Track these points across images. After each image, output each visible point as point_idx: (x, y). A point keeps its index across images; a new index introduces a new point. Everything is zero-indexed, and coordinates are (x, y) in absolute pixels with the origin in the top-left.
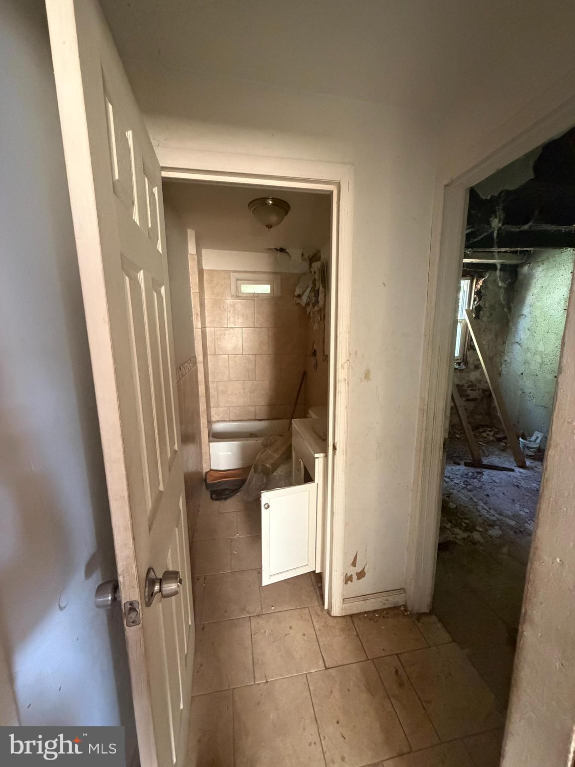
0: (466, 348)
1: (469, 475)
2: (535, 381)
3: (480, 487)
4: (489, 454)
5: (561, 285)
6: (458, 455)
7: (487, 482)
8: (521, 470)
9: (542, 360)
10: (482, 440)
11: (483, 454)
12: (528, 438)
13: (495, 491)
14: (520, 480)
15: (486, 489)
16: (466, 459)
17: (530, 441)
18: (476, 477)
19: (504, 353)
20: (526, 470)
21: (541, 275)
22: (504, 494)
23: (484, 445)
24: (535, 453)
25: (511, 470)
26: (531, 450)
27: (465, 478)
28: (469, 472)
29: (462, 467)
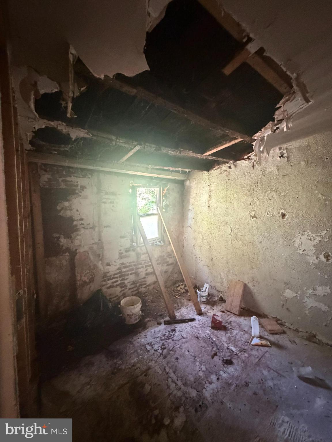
0: (162, 231)
1: (166, 336)
2: (201, 250)
3: (173, 348)
4: (181, 306)
5: (205, 192)
6: (161, 313)
7: (178, 340)
8: (199, 317)
9: (203, 237)
10: (177, 294)
11: (177, 307)
12: (201, 289)
13: (183, 350)
14: (199, 329)
15: (177, 349)
16: (166, 317)
17: (203, 292)
18: (171, 337)
19: (183, 233)
20: (202, 317)
21: (195, 187)
22: (188, 351)
23: (179, 297)
24: (207, 299)
25: (193, 320)
26: (204, 298)
27: (163, 340)
28: (167, 331)
29: (163, 327)
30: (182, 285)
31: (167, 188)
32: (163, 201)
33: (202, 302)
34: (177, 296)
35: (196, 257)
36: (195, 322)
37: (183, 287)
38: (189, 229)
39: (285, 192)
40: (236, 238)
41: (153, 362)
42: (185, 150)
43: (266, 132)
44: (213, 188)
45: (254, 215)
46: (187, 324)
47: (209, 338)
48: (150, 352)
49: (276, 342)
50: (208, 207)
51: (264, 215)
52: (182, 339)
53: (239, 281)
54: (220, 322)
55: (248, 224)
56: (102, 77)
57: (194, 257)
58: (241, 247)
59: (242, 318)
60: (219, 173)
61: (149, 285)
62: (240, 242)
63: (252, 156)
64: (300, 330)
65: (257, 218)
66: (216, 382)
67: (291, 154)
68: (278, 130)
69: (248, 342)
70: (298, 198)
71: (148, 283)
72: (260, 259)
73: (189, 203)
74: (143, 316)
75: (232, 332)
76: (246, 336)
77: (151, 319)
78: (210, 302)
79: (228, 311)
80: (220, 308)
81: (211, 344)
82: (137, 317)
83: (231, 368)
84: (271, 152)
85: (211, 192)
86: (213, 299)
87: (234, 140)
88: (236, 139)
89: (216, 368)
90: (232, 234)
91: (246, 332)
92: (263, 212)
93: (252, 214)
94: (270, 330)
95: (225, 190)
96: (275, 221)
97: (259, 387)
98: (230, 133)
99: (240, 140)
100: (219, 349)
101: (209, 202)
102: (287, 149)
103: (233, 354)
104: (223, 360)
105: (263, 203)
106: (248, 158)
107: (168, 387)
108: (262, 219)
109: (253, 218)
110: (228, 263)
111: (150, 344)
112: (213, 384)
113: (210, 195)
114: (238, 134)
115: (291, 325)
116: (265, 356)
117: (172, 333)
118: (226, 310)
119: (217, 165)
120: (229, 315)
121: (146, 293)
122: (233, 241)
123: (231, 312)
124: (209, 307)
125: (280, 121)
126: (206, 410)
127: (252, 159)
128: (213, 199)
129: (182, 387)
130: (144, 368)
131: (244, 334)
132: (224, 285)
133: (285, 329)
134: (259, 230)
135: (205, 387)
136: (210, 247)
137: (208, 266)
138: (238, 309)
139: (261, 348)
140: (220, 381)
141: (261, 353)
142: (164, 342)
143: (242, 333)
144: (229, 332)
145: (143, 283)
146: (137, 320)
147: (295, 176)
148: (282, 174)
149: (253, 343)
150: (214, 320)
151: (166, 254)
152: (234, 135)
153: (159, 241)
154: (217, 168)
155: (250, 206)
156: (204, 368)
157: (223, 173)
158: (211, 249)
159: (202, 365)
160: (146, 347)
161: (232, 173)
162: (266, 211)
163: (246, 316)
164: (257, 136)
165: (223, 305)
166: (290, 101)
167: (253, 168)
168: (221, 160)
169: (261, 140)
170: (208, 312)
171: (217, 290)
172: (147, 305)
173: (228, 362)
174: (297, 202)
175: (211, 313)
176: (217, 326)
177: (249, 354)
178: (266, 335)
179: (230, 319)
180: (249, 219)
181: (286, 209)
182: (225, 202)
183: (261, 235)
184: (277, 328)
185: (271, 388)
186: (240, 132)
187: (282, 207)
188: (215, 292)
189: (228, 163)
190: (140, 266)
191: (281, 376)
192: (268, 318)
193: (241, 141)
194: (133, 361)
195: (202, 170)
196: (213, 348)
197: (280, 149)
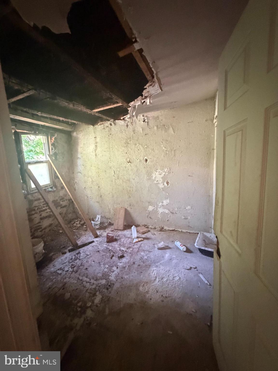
0: (54, 178)
1: (73, 259)
2: (91, 190)
3: (81, 264)
4: (80, 236)
5: (92, 143)
6: (63, 246)
7: (84, 258)
8: (97, 239)
9: (92, 180)
10: (75, 228)
11: (77, 238)
12: (95, 219)
13: (90, 262)
14: (98, 246)
15: (84, 264)
16: (69, 247)
17: (96, 221)
18: (77, 258)
19: (74, 178)
20: (99, 238)
21: (82, 138)
22: (94, 261)
23: (76, 231)
24: (100, 226)
25: (93, 242)
26: (98, 225)
27: (71, 262)
28: (72, 256)
29: (68, 255)
30: (77, 221)
31: (54, 137)
32: (52, 149)
33: (97, 229)
34: (74, 231)
35: (88, 197)
36: (94, 243)
37: (78, 223)
38: (79, 174)
39: (146, 145)
40: (118, 178)
41: (67, 279)
42: (78, 104)
43: (137, 103)
44: (98, 140)
45: (129, 160)
46: (88, 246)
47: (107, 249)
48: (62, 274)
49: (146, 237)
50: (95, 156)
51: (136, 161)
52: (86, 256)
53: (122, 207)
54: (113, 237)
55: (125, 167)
56: (32, 24)
57: (86, 197)
58: (122, 184)
59: (126, 231)
60: (103, 128)
61: (45, 228)
62: (121, 181)
63: (126, 118)
64: (156, 227)
65: (131, 163)
66: (116, 270)
67: (149, 121)
68: (145, 103)
69: (131, 243)
70: (153, 149)
71: (43, 227)
72: (134, 190)
73: (78, 152)
74: (46, 253)
75: (121, 241)
76: (130, 240)
77: (55, 253)
78: (102, 228)
79: (116, 230)
80: (110, 229)
81: (109, 252)
82: (41, 255)
83: (124, 259)
84: (138, 117)
85: (96, 143)
86: (104, 225)
87: (117, 104)
88: (117, 103)
89: (115, 263)
90: (115, 175)
91: (129, 238)
92: (135, 158)
93: (128, 160)
94: (142, 232)
95: (108, 142)
96: (142, 164)
97: (140, 262)
98: (115, 98)
99: (120, 104)
100: (114, 253)
101: (95, 151)
102: (147, 117)
103: (124, 252)
104: (119, 257)
105: (134, 152)
106: (124, 119)
107: (84, 287)
108: (134, 163)
109: (128, 163)
110: (113, 196)
111: (60, 269)
112: (114, 272)
113: (96, 146)
114: (120, 100)
115: (152, 226)
116: (141, 246)
117: (78, 255)
118: (115, 229)
119: (100, 121)
120: (117, 232)
121: (44, 236)
122: (116, 181)
123: (119, 229)
124: (102, 231)
125: (146, 97)
126: (113, 286)
127: (126, 120)
128: (99, 149)
129: (95, 282)
130: (61, 285)
131: (128, 239)
132: (111, 214)
133: (149, 229)
134: (132, 170)
135: (110, 275)
136: (99, 187)
137: (98, 202)
138: (122, 226)
139: (139, 243)
140: (119, 268)
141: (139, 245)
142: (72, 263)
143: (127, 239)
144: (119, 241)
145: (38, 228)
146: (41, 257)
147: (151, 135)
148: (144, 133)
149: (134, 242)
150: (108, 237)
151: (59, 198)
152: (117, 100)
153: (50, 188)
154: (101, 124)
155: (127, 155)
156: (107, 266)
157: (105, 128)
158: (99, 188)
159: (105, 265)
160: (57, 272)
161: (113, 129)
162: (136, 158)
163: (128, 229)
164: (132, 104)
165: (112, 227)
166: (152, 86)
167: (127, 127)
168: (105, 117)
169: (134, 108)
170: (102, 234)
171: (107, 218)
172: (48, 244)
173: (122, 257)
174: (153, 152)
175: (105, 234)
176: (111, 240)
177: (132, 248)
178: (140, 235)
179: (118, 234)
180: (126, 163)
181: (148, 156)
182: (108, 151)
183: (134, 174)
184: (145, 230)
185: (146, 259)
186: (121, 98)
187: (145, 155)
188: (105, 220)
189: (109, 121)
190: (33, 212)
191: (150, 252)
192: (140, 226)
193: (120, 106)
194: (48, 286)
195: (88, 124)
196: (110, 253)
197: (143, 116)
